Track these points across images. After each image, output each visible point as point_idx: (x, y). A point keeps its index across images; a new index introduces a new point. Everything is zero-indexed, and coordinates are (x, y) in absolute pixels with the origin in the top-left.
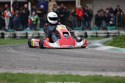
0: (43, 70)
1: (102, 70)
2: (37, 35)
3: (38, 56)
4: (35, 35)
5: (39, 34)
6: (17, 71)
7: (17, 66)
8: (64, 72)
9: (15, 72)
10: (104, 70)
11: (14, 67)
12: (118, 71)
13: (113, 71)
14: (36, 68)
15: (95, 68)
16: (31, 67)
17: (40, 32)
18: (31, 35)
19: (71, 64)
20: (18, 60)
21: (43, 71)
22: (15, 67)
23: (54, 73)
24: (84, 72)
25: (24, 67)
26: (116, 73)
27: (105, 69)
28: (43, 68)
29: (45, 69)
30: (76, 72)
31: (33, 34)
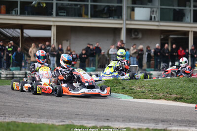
0: (38, 118)
1: (105, 119)
2: (12, 76)
3: (24, 101)
4: (8, 76)
5: (13, 74)
6: (9, 119)
7: (7, 113)
8: (64, 122)
9: (8, 120)
10: (108, 120)
11: (3, 114)
12: (124, 121)
13: (118, 121)
14: (29, 116)
15: (97, 118)
16: (22, 114)
17: (15, 72)
18: (5, 75)
19: (66, 111)
20: (3, 105)
21: (39, 120)
22: (5, 114)
23: (53, 122)
24: (86, 122)
25: (15, 114)
26: (124, 124)
27: (108, 118)
28: (37, 116)
29: (40, 117)
30: (77, 121)
31: (7, 75)
